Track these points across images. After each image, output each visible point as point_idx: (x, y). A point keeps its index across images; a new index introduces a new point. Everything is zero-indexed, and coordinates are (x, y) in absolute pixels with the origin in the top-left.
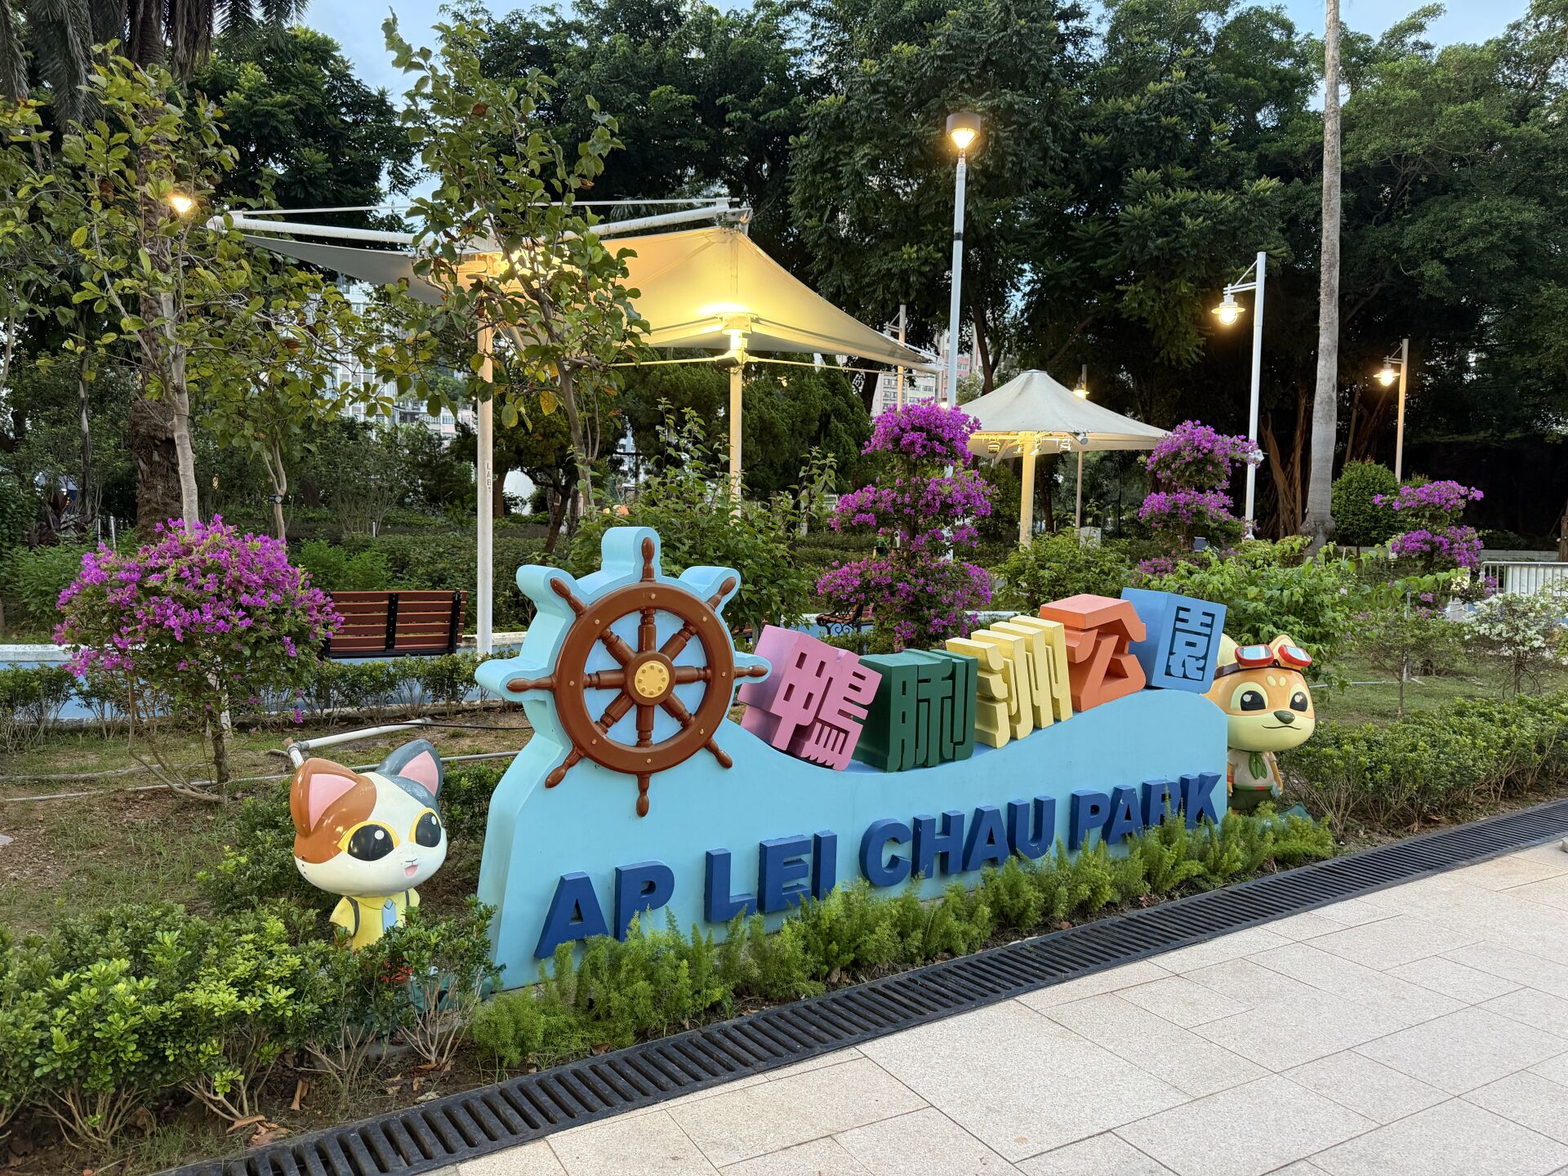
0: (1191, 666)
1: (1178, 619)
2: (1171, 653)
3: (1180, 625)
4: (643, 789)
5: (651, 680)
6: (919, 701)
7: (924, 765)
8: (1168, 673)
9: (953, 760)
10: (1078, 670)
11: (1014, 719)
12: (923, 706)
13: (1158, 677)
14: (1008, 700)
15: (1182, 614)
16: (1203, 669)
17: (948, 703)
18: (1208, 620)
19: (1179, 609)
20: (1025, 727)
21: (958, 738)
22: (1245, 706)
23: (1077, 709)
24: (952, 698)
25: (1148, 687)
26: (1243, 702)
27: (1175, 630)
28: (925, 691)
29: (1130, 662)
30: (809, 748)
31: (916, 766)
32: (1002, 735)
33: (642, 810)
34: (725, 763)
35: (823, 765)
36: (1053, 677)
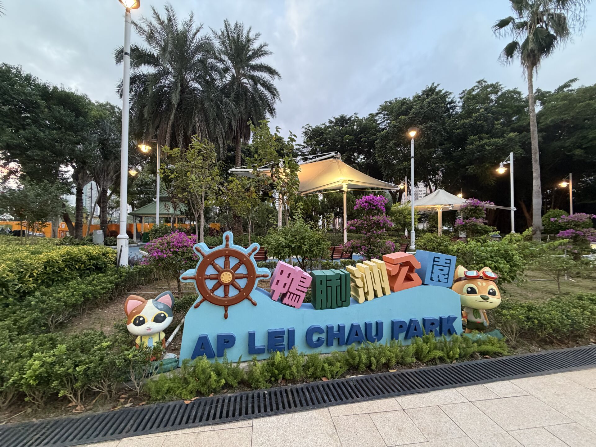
0: (442, 278)
1: (434, 261)
2: (432, 273)
3: (435, 263)
4: (226, 311)
6: (327, 287)
7: (331, 308)
8: (431, 279)
9: (342, 306)
10: (392, 278)
11: (366, 294)
12: (329, 289)
13: (427, 280)
14: (364, 288)
15: (436, 259)
16: (447, 278)
17: (339, 288)
18: (449, 262)
19: (435, 258)
20: (371, 296)
21: (343, 299)
22: (468, 292)
23: (392, 290)
24: (341, 286)
25: (423, 284)
26: (467, 291)
27: (433, 265)
28: (329, 284)
29: (414, 276)
30: (286, 300)
31: (327, 308)
32: (362, 299)
33: (226, 317)
34: (254, 304)
35: (291, 306)
36: (382, 280)
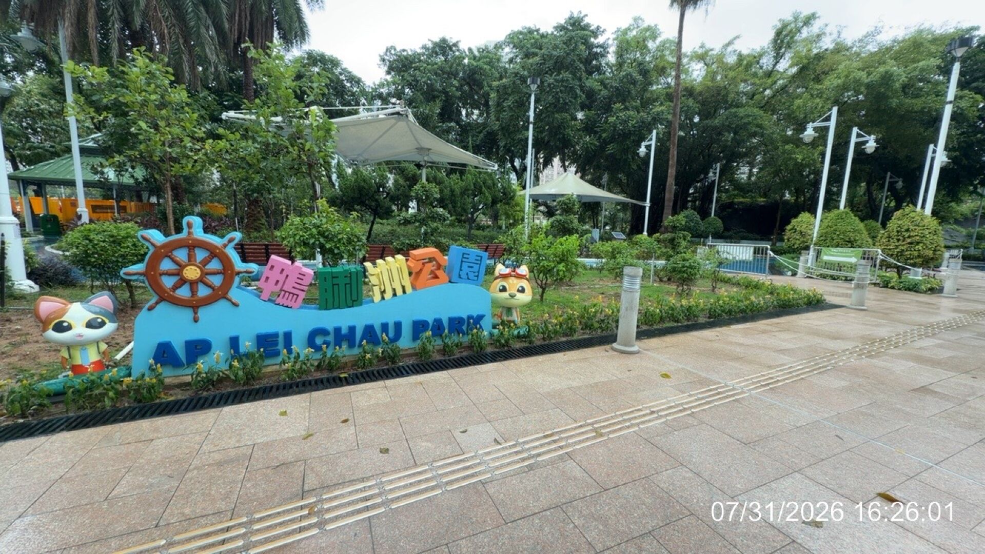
0: (471, 275)
1: (463, 257)
2: (461, 270)
3: (464, 260)
4: (196, 313)
5: (192, 273)
6: (333, 285)
7: (339, 307)
8: (460, 277)
9: (353, 306)
10: (414, 275)
11: (383, 292)
12: (336, 287)
13: (455, 278)
14: (380, 285)
16: (477, 276)
17: (348, 286)
18: (479, 258)
19: (463, 254)
20: (389, 295)
21: (354, 298)
22: (500, 291)
23: (414, 287)
24: (351, 284)
25: (450, 282)
26: (500, 289)
27: (462, 261)
28: (336, 281)
29: (439, 273)
30: (279, 300)
31: (334, 308)
32: (377, 298)
33: (196, 320)
34: (236, 305)
35: (287, 307)
36: (401, 277)
